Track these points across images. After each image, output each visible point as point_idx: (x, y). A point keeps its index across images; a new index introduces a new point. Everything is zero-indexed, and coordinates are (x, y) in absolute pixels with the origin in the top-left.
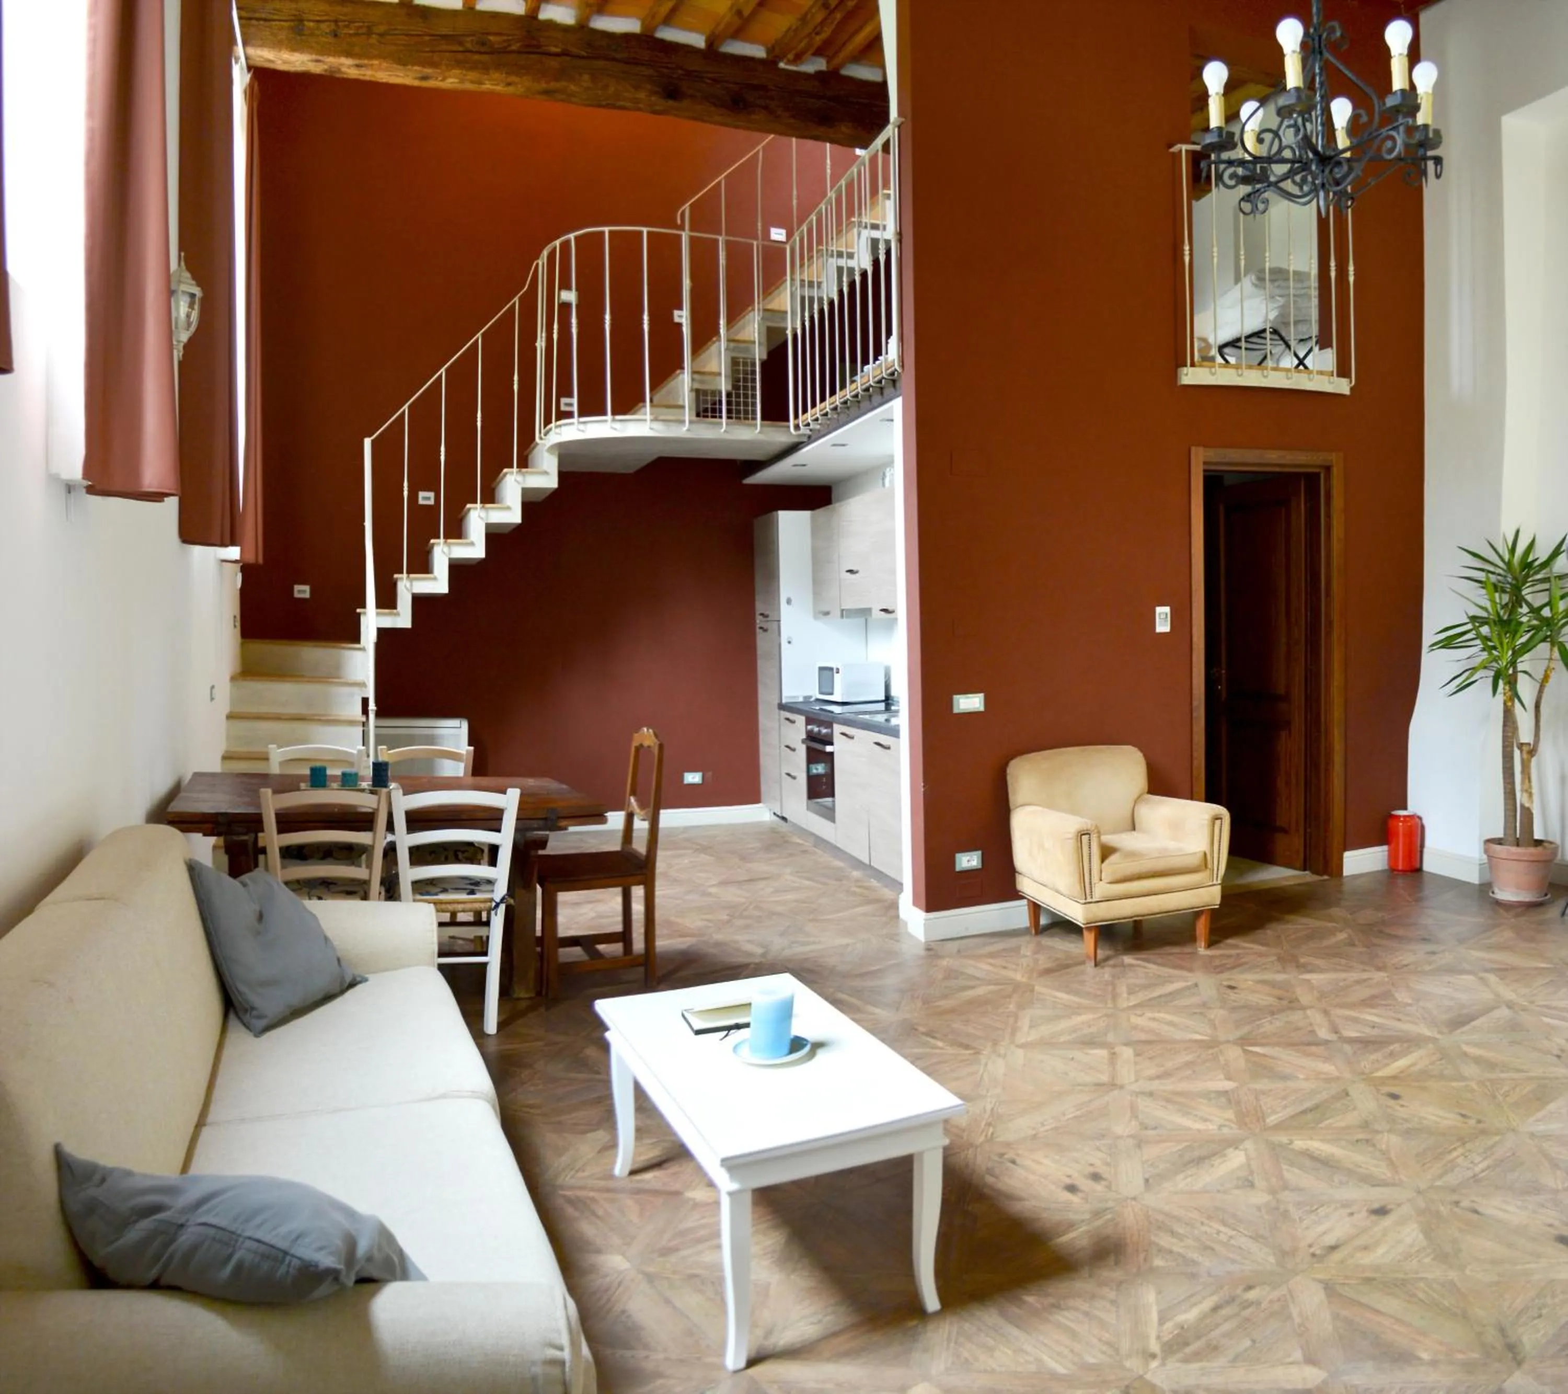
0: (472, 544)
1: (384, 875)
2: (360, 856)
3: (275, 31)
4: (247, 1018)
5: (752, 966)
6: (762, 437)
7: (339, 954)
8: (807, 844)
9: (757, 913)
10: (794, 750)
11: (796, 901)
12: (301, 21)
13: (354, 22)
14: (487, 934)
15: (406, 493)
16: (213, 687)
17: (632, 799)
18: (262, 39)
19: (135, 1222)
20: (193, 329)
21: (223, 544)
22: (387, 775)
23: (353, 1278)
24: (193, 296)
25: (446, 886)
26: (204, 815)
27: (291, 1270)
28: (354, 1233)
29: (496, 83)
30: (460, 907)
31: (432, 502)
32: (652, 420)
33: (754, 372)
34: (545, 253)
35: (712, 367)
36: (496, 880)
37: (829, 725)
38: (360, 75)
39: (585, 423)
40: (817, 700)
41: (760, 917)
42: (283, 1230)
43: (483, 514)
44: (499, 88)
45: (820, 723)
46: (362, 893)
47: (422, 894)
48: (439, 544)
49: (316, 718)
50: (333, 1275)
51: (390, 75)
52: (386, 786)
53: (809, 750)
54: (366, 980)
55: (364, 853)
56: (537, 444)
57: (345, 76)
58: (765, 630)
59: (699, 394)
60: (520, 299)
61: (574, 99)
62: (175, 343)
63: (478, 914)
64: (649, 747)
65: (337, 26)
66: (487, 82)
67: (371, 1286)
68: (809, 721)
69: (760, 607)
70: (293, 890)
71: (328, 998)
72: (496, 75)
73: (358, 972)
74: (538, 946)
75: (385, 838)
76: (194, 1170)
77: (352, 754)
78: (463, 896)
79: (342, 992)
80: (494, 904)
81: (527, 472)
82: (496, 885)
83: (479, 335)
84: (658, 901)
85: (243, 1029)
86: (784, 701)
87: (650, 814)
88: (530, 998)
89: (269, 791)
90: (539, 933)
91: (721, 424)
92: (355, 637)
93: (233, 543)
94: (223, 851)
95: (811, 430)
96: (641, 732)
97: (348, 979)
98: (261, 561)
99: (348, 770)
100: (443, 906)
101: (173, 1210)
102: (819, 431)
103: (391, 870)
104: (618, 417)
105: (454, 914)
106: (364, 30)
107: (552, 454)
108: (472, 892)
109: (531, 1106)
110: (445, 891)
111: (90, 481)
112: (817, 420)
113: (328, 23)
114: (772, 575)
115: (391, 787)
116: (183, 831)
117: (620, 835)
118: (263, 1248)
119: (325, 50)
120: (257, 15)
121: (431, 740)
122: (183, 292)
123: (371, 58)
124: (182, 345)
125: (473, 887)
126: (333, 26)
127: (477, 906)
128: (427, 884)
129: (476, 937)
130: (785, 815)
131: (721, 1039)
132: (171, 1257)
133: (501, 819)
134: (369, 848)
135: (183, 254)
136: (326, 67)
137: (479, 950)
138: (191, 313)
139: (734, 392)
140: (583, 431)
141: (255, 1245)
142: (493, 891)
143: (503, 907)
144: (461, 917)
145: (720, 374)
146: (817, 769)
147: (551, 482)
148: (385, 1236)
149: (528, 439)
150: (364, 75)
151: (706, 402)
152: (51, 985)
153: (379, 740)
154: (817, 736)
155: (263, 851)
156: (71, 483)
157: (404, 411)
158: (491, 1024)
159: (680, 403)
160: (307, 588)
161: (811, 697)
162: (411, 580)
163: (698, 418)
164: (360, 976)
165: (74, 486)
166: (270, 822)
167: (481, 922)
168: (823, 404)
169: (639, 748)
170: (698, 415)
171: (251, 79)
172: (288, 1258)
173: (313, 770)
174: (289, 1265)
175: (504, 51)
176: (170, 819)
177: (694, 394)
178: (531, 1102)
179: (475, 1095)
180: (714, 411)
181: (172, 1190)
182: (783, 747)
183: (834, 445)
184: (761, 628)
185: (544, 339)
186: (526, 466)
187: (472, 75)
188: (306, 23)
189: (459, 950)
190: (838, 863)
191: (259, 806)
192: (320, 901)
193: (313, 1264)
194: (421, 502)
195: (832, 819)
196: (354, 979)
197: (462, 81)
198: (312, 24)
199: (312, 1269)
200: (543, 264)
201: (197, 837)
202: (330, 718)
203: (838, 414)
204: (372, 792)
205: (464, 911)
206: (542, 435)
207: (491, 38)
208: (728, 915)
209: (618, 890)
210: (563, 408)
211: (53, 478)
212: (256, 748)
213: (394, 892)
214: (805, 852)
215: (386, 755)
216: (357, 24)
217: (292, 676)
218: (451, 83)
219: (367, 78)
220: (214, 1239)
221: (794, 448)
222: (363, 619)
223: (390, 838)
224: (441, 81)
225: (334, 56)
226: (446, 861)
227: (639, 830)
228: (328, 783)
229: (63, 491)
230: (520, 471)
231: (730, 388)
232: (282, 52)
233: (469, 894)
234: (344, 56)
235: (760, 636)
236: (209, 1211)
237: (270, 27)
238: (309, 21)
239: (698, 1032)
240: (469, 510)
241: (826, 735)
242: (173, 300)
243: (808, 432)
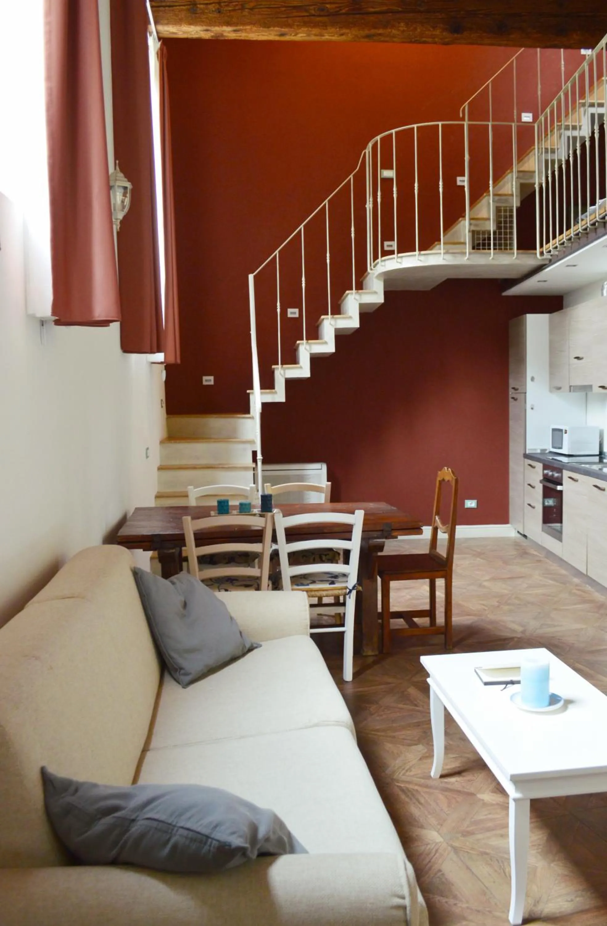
0: (326, 343)
1: (271, 573)
2: (254, 560)
3: (176, 13)
4: (177, 675)
5: (516, 639)
6: (518, 262)
7: (241, 629)
8: (540, 555)
9: (517, 602)
10: (533, 487)
11: (544, 595)
12: (195, 4)
13: (232, 2)
14: (344, 612)
15: (279, 310)
16: (147, 449)
17: (437, 518)
18: (168, 19)
19: (100, 819)
20: (126, 210)
21: (152, 352)
22: (271, 504)
23: (256, 853)
24: (125, 188)
25: (315, 579)
26: (143, 536)
27: (212, 849)
28: (256, 822)
29: (333, 34)
30: (324, 593)
31: (297, 315)
32: (444, 253)
33: (511, 216)
34: (370, 145)
35: (483, 214)
36: (349, 574)
37: (560, 471)
38: (237, 36)
39: (402, 257)
40: (550, 452)
41: (519, 605)
42: (205, 821)
43: (333, 322)
44: (335, 38)
45: (553, 469)
46: (256, 586)
47: (298, 585)
48: (303, 344)
49: (221, 466)
50: (242, 851)
51: (258, 35)
52: (271, 511)
53: (545, 488)
54: (261, 646)
55: (257, 558)
56: (369, 273)
57: (226, 38)
58: (515, 399)
59: (474, 233)
60: (354, 176)
61: (395, 40)
62: (114, 220)
63: (337, 598)
64: (448, 481)
65: (220, 5)
66: (326, 35)
67: (268, 859)
68: (545, 467)
69: (512, 383)
70: (207, 585)
71: (234, 659)
72: (333, 30)
73: (254, 640)
74: (379, 619)
75: (271, 547)
76: (141, 782)
77: (246, 490)
78: (326, 586)
79: (244, 655)
80: (348, 590)
81: (362, 293)
82: (349, 577)
83: (326, 201)
84: (454, 590)
85: (175, 683)
86: (527, 452)
87: (449, 529)
88: (376, 656)
89: (189, 518)
90: (380, 609)
91: (490, 253)
92: (245, 409)
93: (159, 351)
94: (157, 560)
95: (551, 255)
96: (443, 470)
97: (248, 646)
98: (179, 361)
99: (244, 501)
100: (313, 593)
101: (126, 810)
102: (557, 256)
103: (276, 569)
104: (423, 252)
105: (320, 599)
106: (240, 7)
107: (379, 279)
108: (333, 583)
109: (378, 730)
110: (314, 582)
111: (57, 317)
112: (556, 248)
113: (214, 5)
114: (522, 360)
115: (274, 512)
116: (129, 548)
117: (429, 543)
118: (191, 834)
119: (211, 23)
120: (164, 4)
121: (301, 478)
122: (119, 186)
123: (244, 24)
124: (119, 221)
125: (333, 579)
126: (217, 6)
127: (336, 592)
128: (301, 578)
129: (336, 614)
130: (526, 534)
131: (502, 690)
132: (126, 842)
133: (351, 532)
134: (260, 554)
135: (117, 162)
136: (212, 34)
137: (338, 623)
138: (125, 199)
139: (497, 231)
140: (400, 263)
141: (185, 833)
142: (347, 581)
143: (354, 593)
144: (325, 600)
145: (489, 219)
146: (548, 502)
147: (380, 299)
148: (278, 823)
149: (362, 270)
150: (240, 36)
151: (478, 239)
152: (37, 658)
153: (266, 480)
154: (551, 478)
155: (186, 559)
156: (42, 319)
157: (276, 255)
158: (348, 674)
159: (462, 240)
160: (212, 378)
161: (546, 450)
162: (284, 369)
163: (474, 251)
164: (257, 644)
165: (46, 321)
166: (190, 539)
167: (339, 603)
168: (561, 236)
169: (442, 481)
170: (473, 248)
171: (161, 45)
172: (210, 840)
173: (219, 502)
174: (210, 846)
175: (336, 14)
176: (119, 541)
177: (471, 234)
178: (378, 727)
179: (338, 723)
180: (484, 245)
181: (125, 796)
182: (526, 485)
183: (568, 266)
184: (513, 398)
185: (371, 203)
186: (361, 288)
187: (315, 31)
188: (198, 6)
189: (324, 623)
190: (563, 572)
191: (182, 529)
192: (226, 593)
193: (227, 844)
194: (289, 315)
195: (560, 539)
196: (252, 646)
197: (308, 35)
198: (202, 6)
199: (227, 847)
200: (369, 152)
201: (139, 552)
202: (230, 466)
203: (572, 243)
204: (261, 516)
205: (327, 596)
206: (372, 267)
207: (328, 6)
208: (498, 602)
209: (427, 581)
210: (386, 248)
211: (31, 317)
212: (179, 489)
213: (278, 585)
214: (539, 561)
215: (270, 490)
216: (234, 4)
217: (203, 438)
218: (301, 37)
219: (242, 38)
220: (156, 829)
221: (539, 269)
222: (251, 397)
223: (274, 547)
224: (294, 36)
225: (218, 26)
226: (314, 562)
227: (442, 539)
228: (230, 511)
229: (38, 324)
230: (357, 292)
231: (495, 228)
232: (183, 26)
233: (330, 584)
234: (225, 25)
235: (512, 404)
236: (152, 810)
237: (173, 10)
238: (200, 4)
239: (486, 684)
240: (323, 319)
241: (557, 478)
242: (111, 192)
243: (549, 257)
